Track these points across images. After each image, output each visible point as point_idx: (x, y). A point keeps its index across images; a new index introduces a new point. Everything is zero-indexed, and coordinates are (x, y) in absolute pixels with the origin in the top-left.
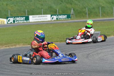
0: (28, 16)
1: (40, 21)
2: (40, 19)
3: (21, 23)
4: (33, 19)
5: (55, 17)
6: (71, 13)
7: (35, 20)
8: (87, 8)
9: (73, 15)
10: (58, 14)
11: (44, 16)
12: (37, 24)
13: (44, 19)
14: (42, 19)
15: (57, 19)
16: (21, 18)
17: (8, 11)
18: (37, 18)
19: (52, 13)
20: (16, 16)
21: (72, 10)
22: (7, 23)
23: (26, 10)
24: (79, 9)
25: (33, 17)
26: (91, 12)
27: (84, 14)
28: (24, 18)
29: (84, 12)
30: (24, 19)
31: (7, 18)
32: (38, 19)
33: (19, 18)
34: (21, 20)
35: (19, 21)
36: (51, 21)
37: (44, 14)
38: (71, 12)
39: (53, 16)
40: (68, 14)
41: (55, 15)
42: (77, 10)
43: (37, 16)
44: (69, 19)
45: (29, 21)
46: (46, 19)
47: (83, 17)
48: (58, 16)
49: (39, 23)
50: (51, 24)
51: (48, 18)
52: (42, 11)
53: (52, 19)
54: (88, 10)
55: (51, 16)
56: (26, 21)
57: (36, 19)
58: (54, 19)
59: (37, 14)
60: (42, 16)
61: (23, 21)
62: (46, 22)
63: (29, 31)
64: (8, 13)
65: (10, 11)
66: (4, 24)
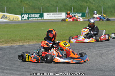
0: (42, 13)
1: (54, 18)
2: (55, 17)
3: (35, 20)
4: (47, 17)
6: (86, 12)
7: (49, 17)
8: (102, 7)
9: (88, 14)
10: (73, 12)
11: (59, 14)
12: (51, 21)
13: (59, 17)
14: (57, 16)
16: (36, 15)
18: (52, 15)
20: (30, 13)
21: (87, 9)
22: (22, 19)
23: (41, 7)
24: (94, 8)
25: (47, 14)
26: (106, 11)
27: (99, 13)
28: (39, 15)
29: (99, 11)
30: (39, 16)
31: (21, 15)
32: (53, 17)
33: (34, 15)
34: (35, 17)
35: (33, 18)
37: (58, 12)
38: (86, 10)
40: (83, 12)
42: (92, 9)
43: (52, 13)
44: (84, 17)
45: (43, 19)
46: (60, 17)
48: (73, 14)
49: (53, 20)
54: (103, 9)
56: (40, 19)
57: (51, 17)
60: (56, 14)
61: (37, 18)
64: (23, 10)
65: (24, 8)
66: (18, 20)
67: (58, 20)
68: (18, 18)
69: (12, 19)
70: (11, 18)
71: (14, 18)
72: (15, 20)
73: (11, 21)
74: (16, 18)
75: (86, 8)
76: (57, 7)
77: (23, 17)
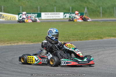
0: (40, 13)
2: (52, 17)
4: (45, 16)
5: (68, 15)
6: (85, 12)
7: (47, 17)
8: (101, 7)
9: (86, 14)
10: (71, 12)
11: (57, 14)
14: (55, 16)
15: (70, 17)
16: (33, 14)
17: (20, 7)
18: (49, 15)
19: (66, 11)
20: (28, 12)
21: (86, 9)
22: (19, 19)
23: (39, 7)
24: (93, 8)
25: (45, 14)
26: (106, 12)
27: (98, 14)
28: (36, 14)
29: (98, 11)
30: (36, 16)
31: (19, 14)
32: (50, 17)
33: (31, 14)
36: (64, 19)
37: (57, 12)
38: (84, 10)
39: (65, 14)
40: (82, 12)
41: (68, 13)
42: (91, 9)
43: (50, 13)
45: (41, 19)
46: (58, 17)
47: (98, 16)
48: (71, 14)
49: (50, 20)
50: (62, 22)
51: (60, 15)
52: (54, 9)
53: (65, 17)
54: (103, 10)
55: (64, 14)
57: (48, 17)
58: (67, 17)
59: (50, 12)
60: (54, 14)
62: (57, 20)
63: (37, 29)
64: (20, 9)
65: (22, 8)
66: (15, 20)
67: (55, 20)
68: (15, 18)
69: (9, 19)
70: (8, 17)
71: (11, 18)
72: (12, 19)
73: (8, 21)
74: (13, 18)
75: (84, 8)
76: (55, 7)
77: (20, 17)
